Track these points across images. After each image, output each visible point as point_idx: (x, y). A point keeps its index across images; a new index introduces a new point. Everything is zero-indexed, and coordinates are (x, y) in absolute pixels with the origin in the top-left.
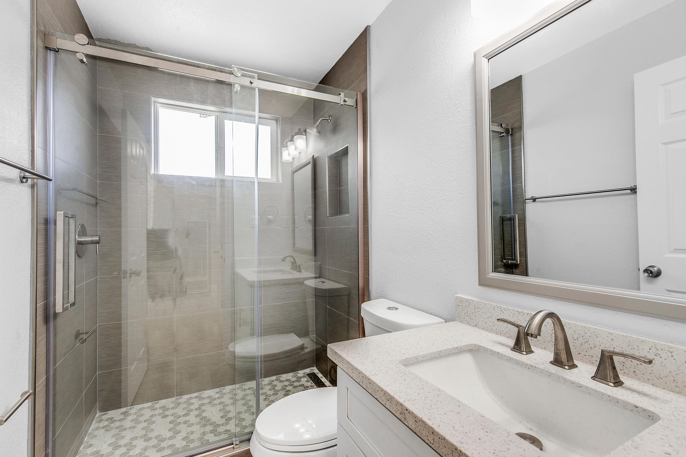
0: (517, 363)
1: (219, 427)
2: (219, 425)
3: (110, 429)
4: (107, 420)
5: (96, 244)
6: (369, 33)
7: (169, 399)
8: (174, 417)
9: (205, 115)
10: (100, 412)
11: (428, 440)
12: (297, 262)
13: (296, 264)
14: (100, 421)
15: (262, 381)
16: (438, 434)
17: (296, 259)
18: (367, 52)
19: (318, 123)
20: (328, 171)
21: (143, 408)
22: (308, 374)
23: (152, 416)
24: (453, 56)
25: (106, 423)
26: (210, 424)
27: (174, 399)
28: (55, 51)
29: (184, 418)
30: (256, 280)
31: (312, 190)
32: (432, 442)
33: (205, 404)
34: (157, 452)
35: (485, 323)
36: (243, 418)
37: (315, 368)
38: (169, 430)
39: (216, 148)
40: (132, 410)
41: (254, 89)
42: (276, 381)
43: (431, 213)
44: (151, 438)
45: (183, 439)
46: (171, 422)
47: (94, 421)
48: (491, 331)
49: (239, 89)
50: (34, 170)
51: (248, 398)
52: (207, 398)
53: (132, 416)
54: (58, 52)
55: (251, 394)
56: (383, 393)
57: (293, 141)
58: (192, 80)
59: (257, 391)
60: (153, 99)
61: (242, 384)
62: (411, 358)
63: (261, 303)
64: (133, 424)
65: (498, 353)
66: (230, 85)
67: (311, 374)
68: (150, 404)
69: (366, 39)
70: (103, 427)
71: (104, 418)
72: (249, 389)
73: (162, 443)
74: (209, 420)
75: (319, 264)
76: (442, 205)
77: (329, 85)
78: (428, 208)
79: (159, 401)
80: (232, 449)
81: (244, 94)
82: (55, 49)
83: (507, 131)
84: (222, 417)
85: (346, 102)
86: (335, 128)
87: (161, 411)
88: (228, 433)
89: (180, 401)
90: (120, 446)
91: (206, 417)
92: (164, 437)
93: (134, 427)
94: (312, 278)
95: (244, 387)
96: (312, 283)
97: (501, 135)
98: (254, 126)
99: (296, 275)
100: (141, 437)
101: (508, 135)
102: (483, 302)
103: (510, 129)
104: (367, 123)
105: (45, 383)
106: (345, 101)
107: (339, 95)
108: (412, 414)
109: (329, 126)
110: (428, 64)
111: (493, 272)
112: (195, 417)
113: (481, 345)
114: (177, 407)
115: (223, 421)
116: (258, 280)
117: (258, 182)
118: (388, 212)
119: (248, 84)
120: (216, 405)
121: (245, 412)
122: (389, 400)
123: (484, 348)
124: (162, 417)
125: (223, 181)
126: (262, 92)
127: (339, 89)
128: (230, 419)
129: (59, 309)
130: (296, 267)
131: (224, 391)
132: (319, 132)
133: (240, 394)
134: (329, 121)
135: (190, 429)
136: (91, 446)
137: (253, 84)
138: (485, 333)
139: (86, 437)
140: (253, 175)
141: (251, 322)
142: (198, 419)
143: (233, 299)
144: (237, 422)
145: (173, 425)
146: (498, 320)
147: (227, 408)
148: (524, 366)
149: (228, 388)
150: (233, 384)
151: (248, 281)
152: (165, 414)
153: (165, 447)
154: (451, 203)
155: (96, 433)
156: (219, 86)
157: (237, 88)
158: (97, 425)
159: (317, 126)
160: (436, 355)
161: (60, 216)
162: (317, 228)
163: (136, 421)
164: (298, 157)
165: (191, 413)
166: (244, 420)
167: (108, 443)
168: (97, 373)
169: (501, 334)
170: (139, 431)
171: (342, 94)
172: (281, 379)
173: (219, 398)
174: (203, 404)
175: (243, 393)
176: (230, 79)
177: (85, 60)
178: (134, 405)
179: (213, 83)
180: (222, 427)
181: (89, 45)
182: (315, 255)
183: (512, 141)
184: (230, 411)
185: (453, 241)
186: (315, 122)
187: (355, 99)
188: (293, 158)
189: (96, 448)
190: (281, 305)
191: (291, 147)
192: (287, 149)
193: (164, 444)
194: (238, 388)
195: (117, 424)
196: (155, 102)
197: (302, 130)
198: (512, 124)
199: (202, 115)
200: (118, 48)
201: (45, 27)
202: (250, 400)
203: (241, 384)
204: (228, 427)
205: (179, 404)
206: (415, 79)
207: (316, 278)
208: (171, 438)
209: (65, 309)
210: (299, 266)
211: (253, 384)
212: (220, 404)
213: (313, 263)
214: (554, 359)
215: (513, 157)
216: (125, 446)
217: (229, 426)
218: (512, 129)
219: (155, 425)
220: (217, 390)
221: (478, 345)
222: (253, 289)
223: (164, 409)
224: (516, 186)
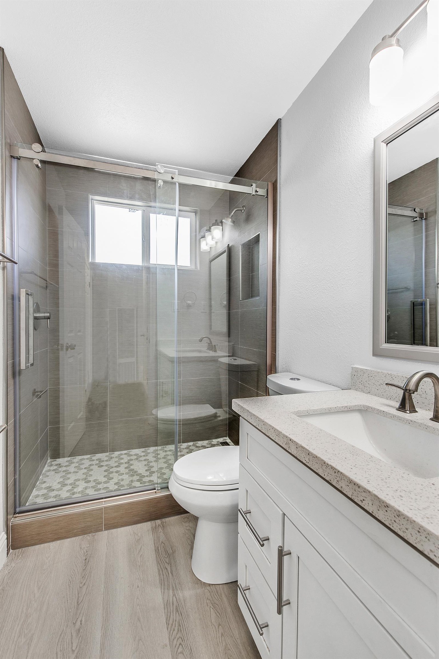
0: (399, 419)
1: (144, 477)
2: (144, 476)
3: (58, 472)
4: (56, 465)
5: (48, 319)
6: (280, 126)
7: (104, 454)
8: (108, 468)
9: (133, 210)
10: (51, 459)
11: (305, 461)
12: (212, 342)
13: (212, 343)
14: (51, 465)
15: (181, 446)
16: (312, 454)
17: (212, 341)
18: (277, 144)
19: (232, 214)
20: (242, 258)
21: (84, 459)
22: (222, 443)
23: (90, 465)
24: (355, 143)
25: (55, 467)
26: (137, 475)
27: (108, 454)
28: (17, 159)
29: (116, 468)
30: (175, 356)
31: (227, 276)
32: (308, 461)
33: (133, 459)
34: (95, 491)
35: (377, 390)
36: (164, 473)
37: (228, 438)
38: (104, 477)
39: (142, 239)
40: (75, 460)
41: (175, 183)
42: (193, 446)
43: (333, 292)
44: (90, 481)
45: (115, 484)
46: (105, 471)
47: (46, 465)
48: (382, 396)
49: (162, 184)
50: (4, 253)
51: (169, 457)
52: (134, 455)
53: (75, 464)
54: (19, 159)
55: (171, 455)
56: (273, 430)
57: (211, 232)
58: (123, 178)
59: (176, 452)
60: (91, 197)
61: (164, 447)
62: (303, 411)
63: (180, 377)
64: (76, 470)
65: (384, 411)
66: (154, 181)
67: (224, 442)
68: (89, 456)
69: (277, 131)
70: (53, 470)
71: (54, 463)
72: (170, 451)
73: (99, 486)
74: (136, 472)
75: (232, 344)
76: (343, 284)
77: (244, 178)
78: (330, 287)
79: (96, 454)
80: (155, 493)
81: (166, 189)
82: (18, 157)
83: (421, 216)
84: (146, 470)
85: (258, 192)
86: (248, 218)
87: (98, 462)
88: (151, 482)
89: (112, 456)
90: (67, 485)
91: (134, 469)
92: (100, 481)
93: (77, 472)
94: (226, 356)
95: (165, 449)
96: (226, 360)
97: (414, 220)
98: (174, 218)
99: (211, 354)
100: (82, 480)
101: (422, 219)
102: (376, 370)
103: (424, 214)
104: (277, 211)
105: (13, 424)
106: (256, 191)
107: (252, 186)
108: (294, 443)
109: (244, 216)
110: (333, 151)
111: (386, 343)
112: (125, 469)
113: (370, 405)
114: (110, 460)
115: (148, 473)
116: (177, 356)
117: (178, 269)
118: (294, 294)
119: (170, 179)
120: (142, 461)
121: (165, 468)
122: (278, 435)
123: (372, 408)
124: (98, 467)
125: (148, 269)
126: (182, 186)
127: (253, 181)
128: (154, 472)
129: (23, 366)
130: (212, 347)
131: (149, 451)
132: (234, 222)
133: (162, 454)
134: (243, 211)
135: (120, 477)
136: (45, 482)
137: (174, 179)
138: (376, 398)
139: (41, 476)
140: (174, 263)
141: (172, 393)
142: (127, 471)
143: (156, 372)
144: (159, 475)
145: (107, 473)
146: (386, 384)
147: (151, 464)
148: (405, 422)
149: (152, 449)
150: (156, 446)
151: (170, 357)
152: (101, 464)
153: (101, 489)
154: (350, 282)
155: (48, 474)
156: (146, 182)
157: (160, 183)
158: (49, 468)
159: (232, 216)
160: (326, 411)
161: (23, 292)
162: (231, 311)
163: (78, 468)
164: (215, 246)
165: (122, 466)
166: (164, 474)
167: (58, 481)
168: (48, 427)
169: (391, 399)
170: (80, 475)
171: (254, 185)
172: (197, 445)
173: (144, 456)
174: (132, 460)
175: (165, 454)
176: (156, 176)
177: (40, 165)
178: (76, 456)
179: (140, 180)
180: (146, 478)
181: (43, 153)
182: (229, 336)
183: (427, 225)
184: (153, 467)
185: (351, 316)
186: (230, 213)
187: (266, 189)
188: (210, 247)
189: (49, 484)
190: (198, 380)
191: (209, 238)
192: (205, 240)
193: (100, 486)
194: (160, 450)
195: (64, 469)
196: (92, 199)
197: (219, 221)
198: (427, 207)
199: (131, 210)
200: (62, 154)
201: (10, 139)
202: (170, 460)
203: (162, 446)
204: (151, 478)
205: (111, 458)
206: (321, 167)
207: (229, 356)
208: (105, 482)
209: (27, 367)
210: (215, 346)
211: (172, 447)
212: (145, 460)
213: (227, 344)
214: (433, 416)
215: (426, 242)
216: (71, 484)
217: (153, 477)
218: (426, 214)
219: (93, 472)
220: (143, 449)
221: (367, 406)
222: (173, 365)
223: (100, 460)
224: (428, 271)
